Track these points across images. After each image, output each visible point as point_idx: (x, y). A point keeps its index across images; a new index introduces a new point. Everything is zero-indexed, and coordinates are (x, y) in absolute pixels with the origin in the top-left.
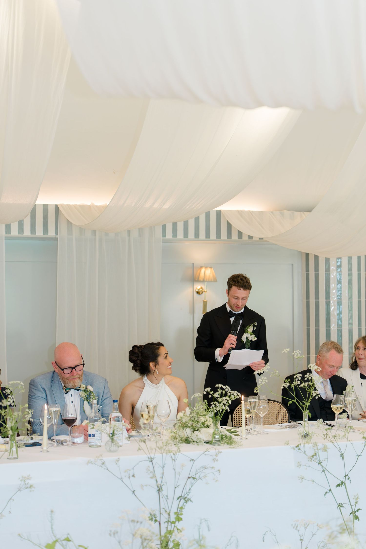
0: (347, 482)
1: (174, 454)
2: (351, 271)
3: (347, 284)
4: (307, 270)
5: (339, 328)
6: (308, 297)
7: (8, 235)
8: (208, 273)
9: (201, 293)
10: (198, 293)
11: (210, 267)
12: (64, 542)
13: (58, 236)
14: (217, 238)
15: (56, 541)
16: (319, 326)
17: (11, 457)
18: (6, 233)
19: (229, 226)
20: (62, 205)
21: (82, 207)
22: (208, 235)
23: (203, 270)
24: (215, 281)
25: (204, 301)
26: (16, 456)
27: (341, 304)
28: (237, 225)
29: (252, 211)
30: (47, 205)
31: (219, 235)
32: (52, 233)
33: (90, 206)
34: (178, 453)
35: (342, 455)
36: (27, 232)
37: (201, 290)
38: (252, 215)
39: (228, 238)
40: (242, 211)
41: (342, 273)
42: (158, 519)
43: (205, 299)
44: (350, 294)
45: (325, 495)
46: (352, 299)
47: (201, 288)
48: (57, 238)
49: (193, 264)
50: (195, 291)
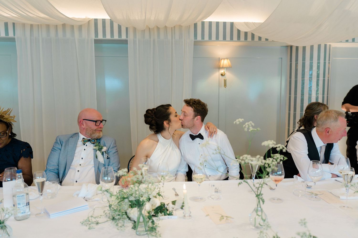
2: (320, 61)
3: (316, 69)
5: (309, 96)
6: (290, 77)
8: (225, 62)
9: (224, 75)
10: (222, 75)
11: (226, 59)
14: (230, 40)
16: (296, 95)
18: (95, 37)
19: (239, 32)
22: (224, 38)
23: (222, 61)
24: (231, 67)
25: (224, 80)
27: (311, 81)
29: (254, 23)
31: (232, 38)
32: (124, 37)
36: (108, 36)
38: (254, 24)
39: (238, 40)
40: (247, 23)
43: (225, 78)
47: (224, 72)
48: (127, 40)
49: (219, 58)
50: (220, 74)
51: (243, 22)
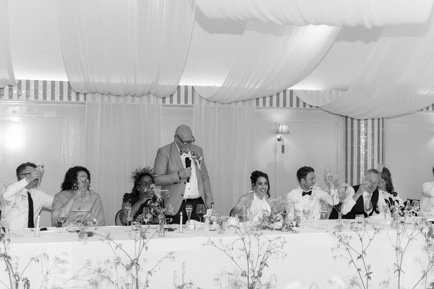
0: (364, 255)
1: (258, 236)
2: (374, 127)
3: (371, 136)
4: (346, 127)
5: (365, 163)
6: (346, 143)
7: (164, 104)
8: (284, 128)
10: (279, 140)
11: (285, 125)
12: (189, 285)
13: (194, 105)
14: (290, 107)
15: (184, 285)
16: (353, 161)
17: (160, 235)
18: (163, 103)
19: (298, 99)
20: (195, 86)
21: (208, 87)
22: (285, 105)
23: (281, 126)
24: (289, 133)
25: (282, 145)
26: (163, 235)
27: (367, 148)
28: (303, 99)
29: (312, 90)
30: (187, 86)
31: (291, 105)
32: (190, 103)
33: (213, 87)
34: (260, 236)
35: (361, 239)
36: (175, 102)
37: (280, 138)
38: (312, 92)
39: (297, 107)
40: (305, 90)
41: (368, 129)
42: (247, 275)
43: (283, 144)
44: (373, 142)
45: (349, 263)
46: (374, 145)
47: (281, 137)
49: (276, 122)
50: (276, 139)
51: (302, 90)
